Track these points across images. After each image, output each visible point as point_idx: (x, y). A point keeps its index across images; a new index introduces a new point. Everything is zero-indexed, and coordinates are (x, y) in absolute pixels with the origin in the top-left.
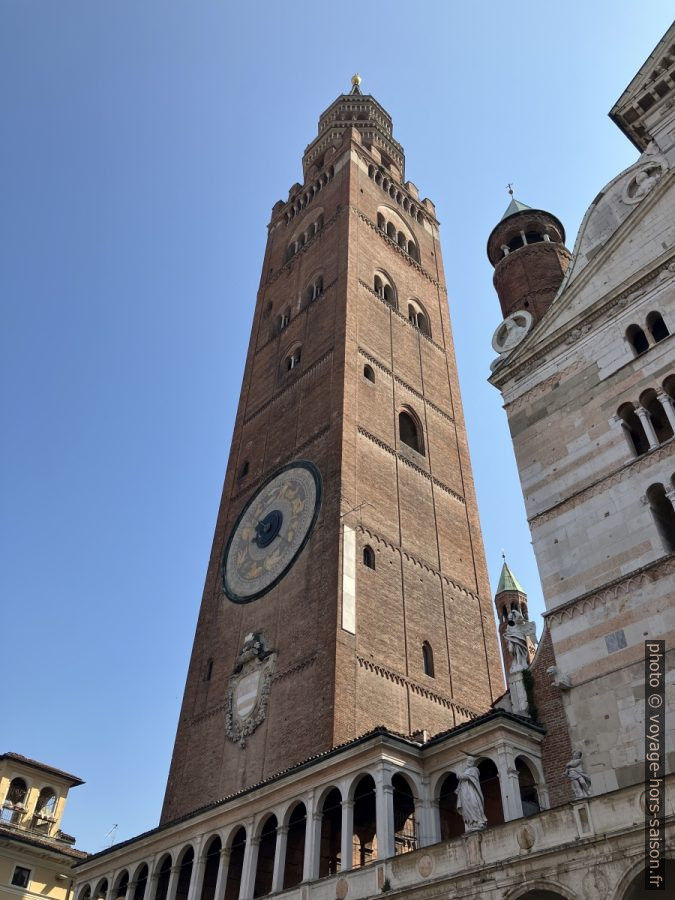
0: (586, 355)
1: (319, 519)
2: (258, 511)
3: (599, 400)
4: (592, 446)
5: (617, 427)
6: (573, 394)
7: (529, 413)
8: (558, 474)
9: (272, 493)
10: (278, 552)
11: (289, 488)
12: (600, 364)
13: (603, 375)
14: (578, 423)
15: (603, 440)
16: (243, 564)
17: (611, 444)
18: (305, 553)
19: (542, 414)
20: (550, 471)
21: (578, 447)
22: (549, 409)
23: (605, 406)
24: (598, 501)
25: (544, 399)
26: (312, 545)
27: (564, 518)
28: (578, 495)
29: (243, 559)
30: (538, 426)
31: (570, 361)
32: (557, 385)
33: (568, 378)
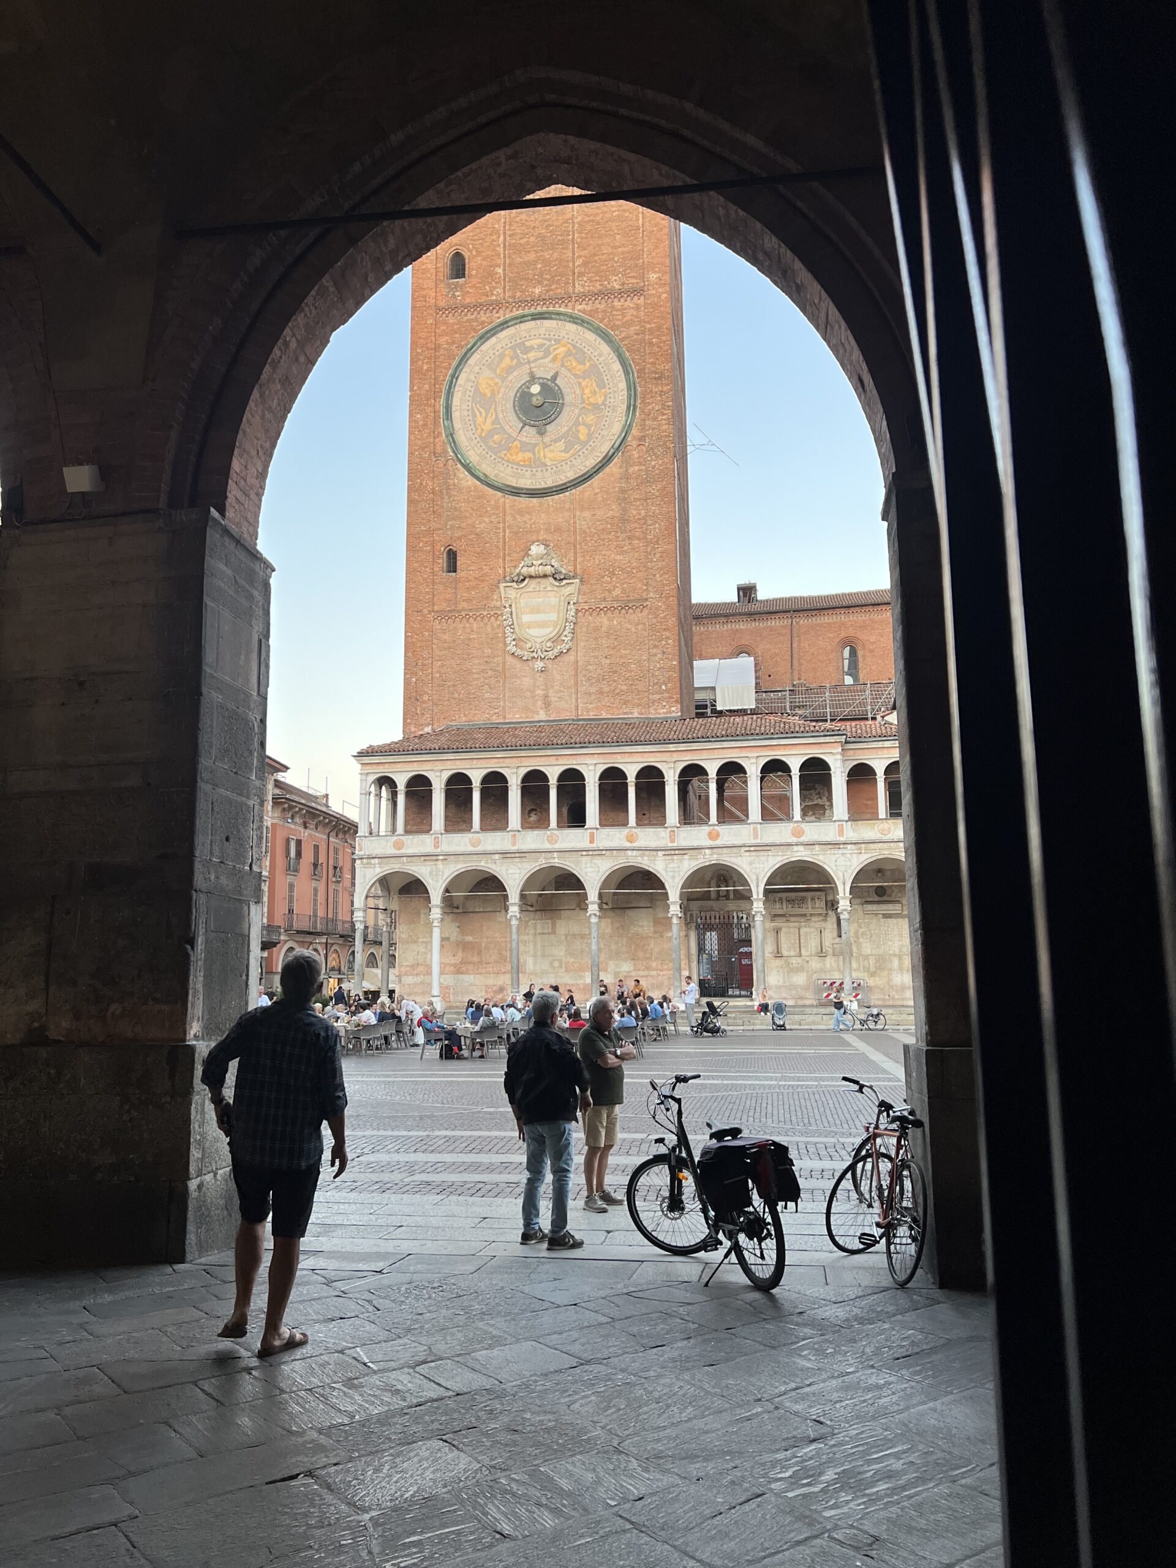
1: (635, 432)
2: (507, 361)
9: (536, 342)
10: (561, 445)
11: (569, 353)
16: (491, 434)
18: (613, 468)
26: (627, 463)
29: (488, 426)
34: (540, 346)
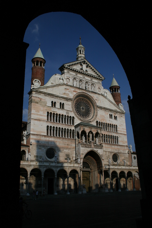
0: (46, 100)
3: (45, 108)
4: (43, 114)
5: (46, 114)
6: (43, 104)
7: (36, 101)
8: (37, 115)
12: (47, 103)
13: (47, 105)
14: (42, 109)
15: (44, 114)
17: (45, 116)
19: (37, 103)
20: (36, 113)
21: (41, 113)
22: (39, 103)
23: (46, 110)
24: (41, 122)
25: (39, 101)
27: (36, 122)
28: (39, 120)
30: (37, 104)
31: (44, 98)
32: (41, 100)
33: (43, 101)
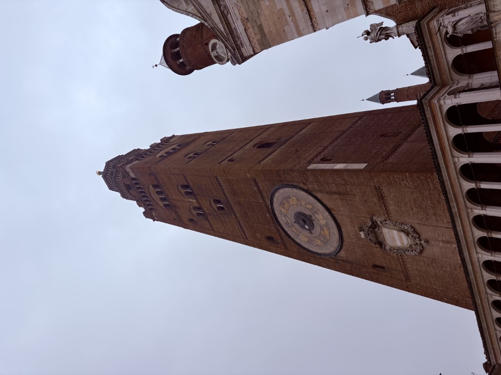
1: (302, 186)
2: (294, 229)
6: (252, 8)
7: (259, 37)
8: (292, 14)
10: (316, 215)
11: (284, 208)
14: (267, 3)
18: (319, 195)
20: (290, 20)
22: (259, 23)
26: (315, 190)
29: (319, 241)
31: (237, 12)
33: (244, 12)
34: (285, 218)
